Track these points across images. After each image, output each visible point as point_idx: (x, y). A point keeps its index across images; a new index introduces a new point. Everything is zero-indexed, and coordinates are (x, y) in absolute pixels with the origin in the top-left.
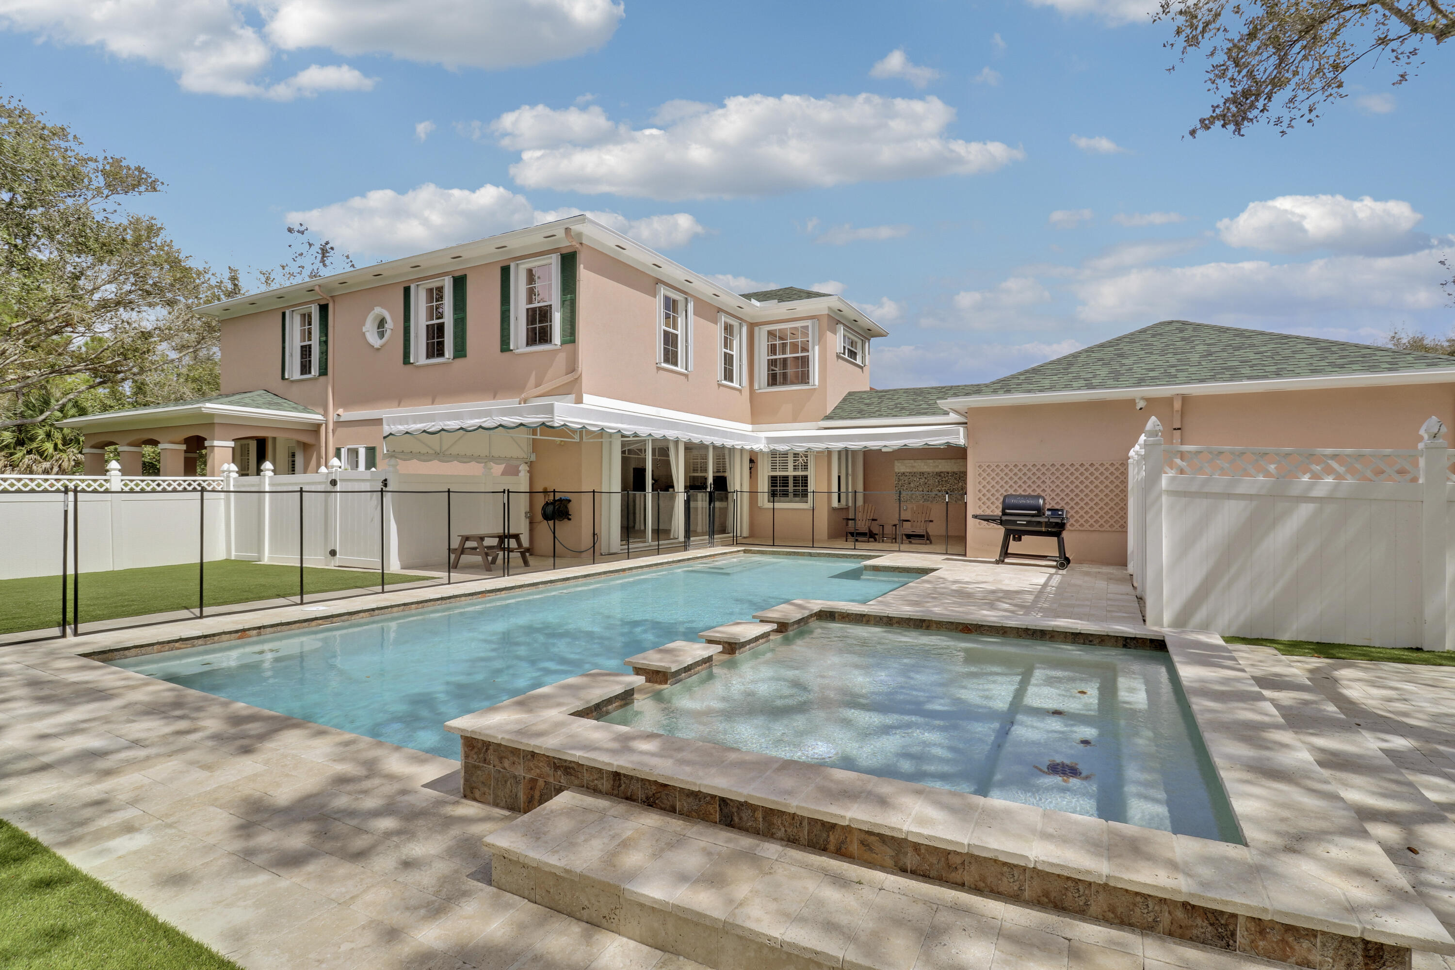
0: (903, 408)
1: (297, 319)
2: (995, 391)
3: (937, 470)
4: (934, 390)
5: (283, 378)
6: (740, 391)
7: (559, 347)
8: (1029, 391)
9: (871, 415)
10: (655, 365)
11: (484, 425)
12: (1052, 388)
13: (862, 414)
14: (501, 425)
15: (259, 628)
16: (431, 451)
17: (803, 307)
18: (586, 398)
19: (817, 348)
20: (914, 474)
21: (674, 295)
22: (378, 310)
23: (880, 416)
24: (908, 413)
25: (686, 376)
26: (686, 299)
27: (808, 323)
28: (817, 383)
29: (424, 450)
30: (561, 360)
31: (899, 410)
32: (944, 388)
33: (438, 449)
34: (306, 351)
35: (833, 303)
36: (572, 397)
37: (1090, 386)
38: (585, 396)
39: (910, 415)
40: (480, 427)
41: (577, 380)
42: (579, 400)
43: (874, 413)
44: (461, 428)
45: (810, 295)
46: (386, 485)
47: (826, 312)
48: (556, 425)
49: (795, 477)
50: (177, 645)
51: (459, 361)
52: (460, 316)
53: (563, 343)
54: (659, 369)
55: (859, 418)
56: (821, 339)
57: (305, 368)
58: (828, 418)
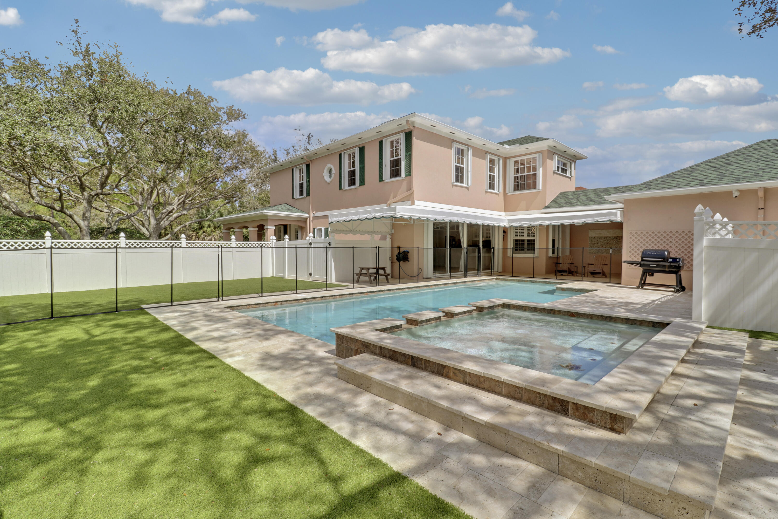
0: (591, 201)
1: (298, 172)
2: (641, 190)
3: (615, 235)
4: (612, 189)
5: (293, 198)
6: (498, 194)
7: (404, 178)
8: (662, 189)
9: (572, 205)
10: (451, 184)
11: (368, 217)
12: (676, 187)
13: (566, 204)
14: (374, 217)
15: (281, 302)
16: (348, 230)
17: (534, 146)
18: (416, 202)
19: (541, 169)
20: (601, 238)
21: (461, 147)
22: (329, 165)
23: (577, 205)
24: (593, 203)
25: (468, 188)
26: (468, 148)
27: (537, 155)
28: (541, 188)
29: (345, 229)
30: (405, 185)
31: (589, 201)
32: (618, 187)
33: (351, 229)
34: (301, 185)
35: (550, 143)
36: (410, 202)
37: (702, 184)
38: (415, 201)
39: (595, 204)
40: (366, 218)
41: (412, 194)
42: (413, 204)
43: (573, 204)
44: (359, 219)
45: (538, 139)
46: (330, 245)
47: (547, 149)
48: (397, 216)
49: (528, 240)
50: (254, 306)
51: (362, 187)
52: (362, 166)
53: (406, 176)
54: (453, 185)
55: (564, 207)
56: (544, 164)
57: (301, 193)
58: (547, 207)
